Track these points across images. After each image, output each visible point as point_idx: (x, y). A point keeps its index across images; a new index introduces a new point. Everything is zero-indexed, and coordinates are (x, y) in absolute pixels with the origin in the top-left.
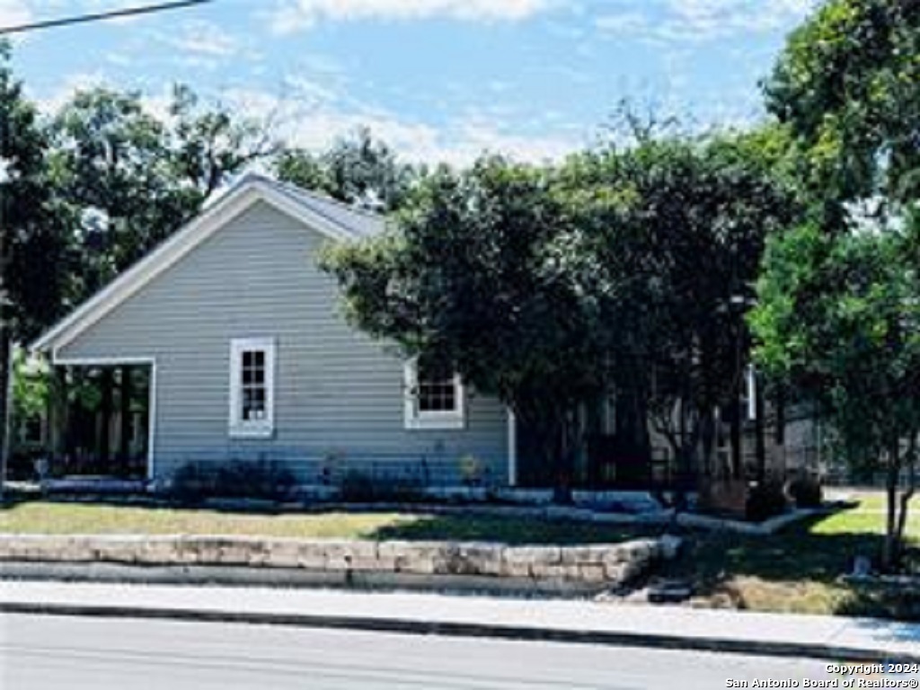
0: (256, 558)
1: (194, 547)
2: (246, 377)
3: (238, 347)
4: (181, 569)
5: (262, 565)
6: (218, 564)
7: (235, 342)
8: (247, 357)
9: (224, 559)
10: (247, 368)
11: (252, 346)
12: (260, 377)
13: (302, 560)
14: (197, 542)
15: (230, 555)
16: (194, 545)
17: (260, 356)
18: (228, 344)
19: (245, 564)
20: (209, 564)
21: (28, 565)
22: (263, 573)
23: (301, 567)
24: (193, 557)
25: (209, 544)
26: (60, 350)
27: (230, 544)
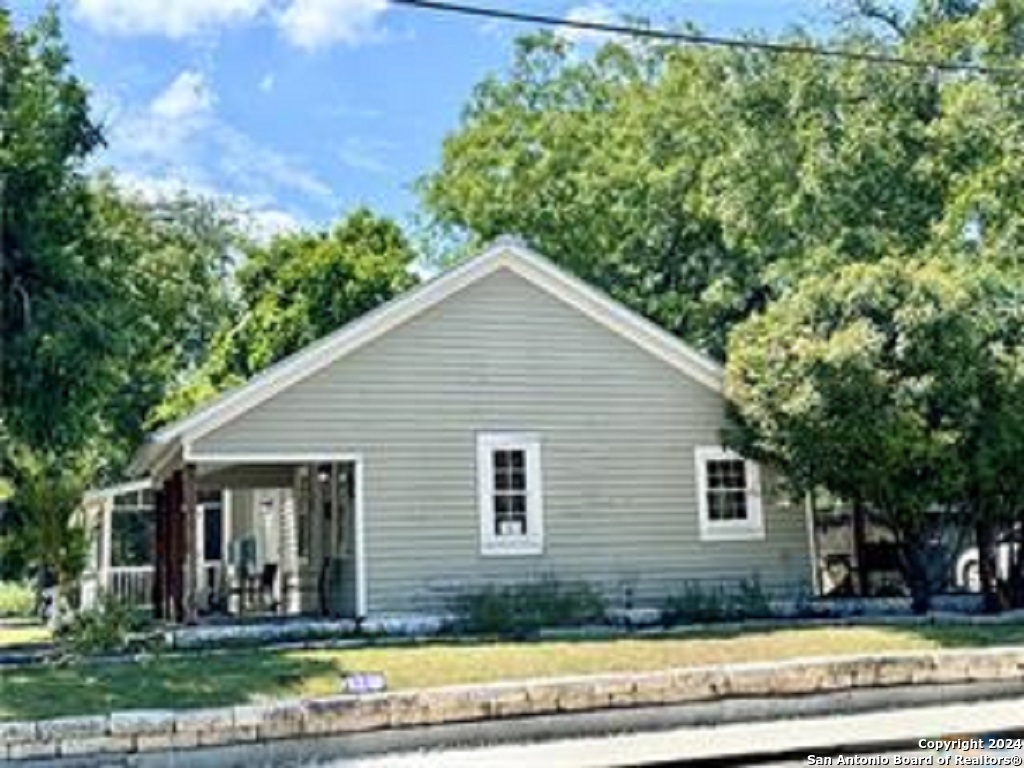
0: (919, 675)
1: (852, 669)
2: (500, 482)
3: (487, 445)
4: (842, 696)
5: (928, 682)
6: (876, 686)
7: (482, 438)
8: (500, 458)
9: (884, 680)
10: (501, 470)
11: (508, 443)
12: (520, 481)
13: (973, 673)
14: (856, 663)
15: (890, 675)
16: (853, 668)
17: (518, 457)
18: (475, 441)
19: (908, 683)
20: (866, 687)
21: (639, 712)
22: (928, 690)
23: (970, 680)
24: (847, 681)
25: (868, 663)
26: (195, 443)
27: (892, 662)
